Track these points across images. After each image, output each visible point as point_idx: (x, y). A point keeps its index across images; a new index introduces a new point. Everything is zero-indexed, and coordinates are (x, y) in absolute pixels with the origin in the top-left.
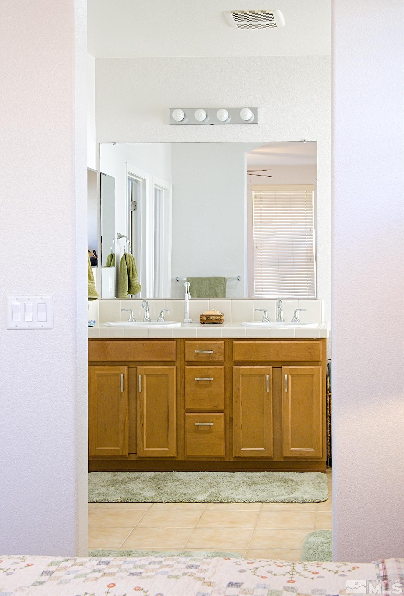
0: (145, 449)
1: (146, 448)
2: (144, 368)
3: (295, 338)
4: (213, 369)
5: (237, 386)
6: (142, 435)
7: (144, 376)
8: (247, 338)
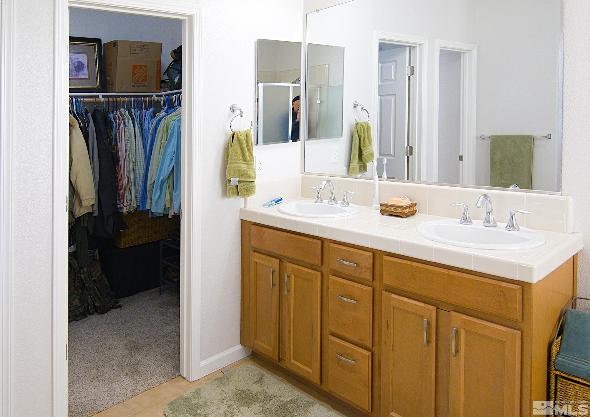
0: (291, 361)
1: (293, 360)
2: (292, 267)
3: (473, 270)
4: (358, 288)
5: (387, 321)
6: (289, 344)
7: (293, 276)
8: (401, 254)
